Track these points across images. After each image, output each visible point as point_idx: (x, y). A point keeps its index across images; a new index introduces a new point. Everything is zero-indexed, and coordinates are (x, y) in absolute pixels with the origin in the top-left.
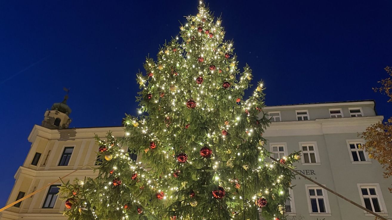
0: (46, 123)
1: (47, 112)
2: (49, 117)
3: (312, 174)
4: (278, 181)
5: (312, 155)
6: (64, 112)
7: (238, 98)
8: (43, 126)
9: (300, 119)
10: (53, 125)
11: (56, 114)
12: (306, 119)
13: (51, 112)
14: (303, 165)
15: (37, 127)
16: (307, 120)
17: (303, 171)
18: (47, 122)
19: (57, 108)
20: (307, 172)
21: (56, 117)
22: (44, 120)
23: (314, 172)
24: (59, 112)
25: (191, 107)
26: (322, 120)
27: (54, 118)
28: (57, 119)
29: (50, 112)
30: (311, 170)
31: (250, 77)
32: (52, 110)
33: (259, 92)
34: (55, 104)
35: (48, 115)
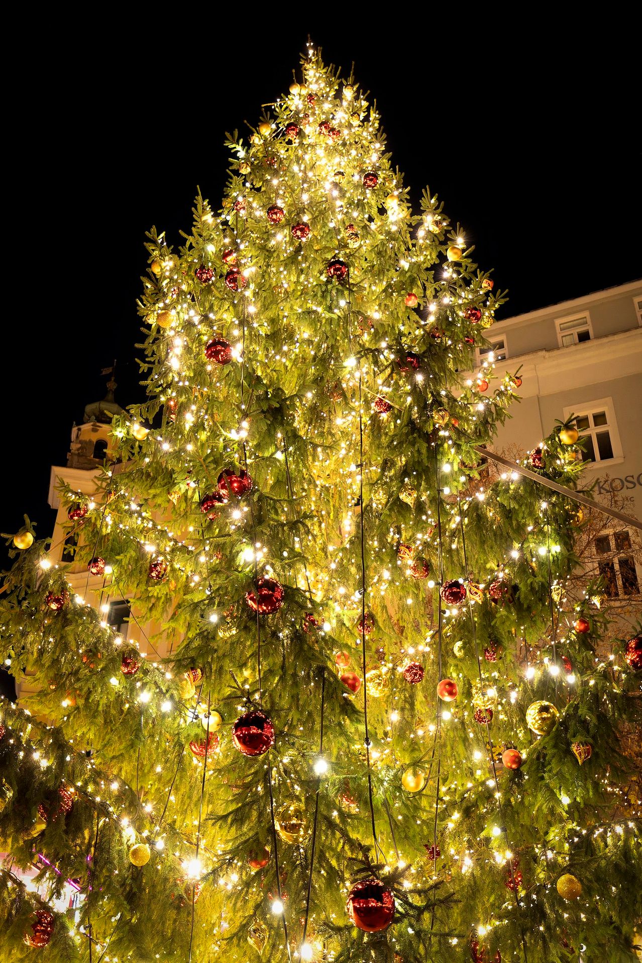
0: (76, 458)
1: (74, 430)
2: (81, 442)
8: (71, 467)
10: (90, 460)
11: (95, 430)
13: (82, 430)
15: (57, 471)
18: (79, 455)
19: (93, 417)
21: (95, 437)
22: (70, 451)
24: (98, 424)
27: (90, 441)
28: (97, 442)
29: (79, 430)
31: (437, 223)
32: (83, 423)
33: (457, 264)
34: (89, 408)
35: (77, 437)
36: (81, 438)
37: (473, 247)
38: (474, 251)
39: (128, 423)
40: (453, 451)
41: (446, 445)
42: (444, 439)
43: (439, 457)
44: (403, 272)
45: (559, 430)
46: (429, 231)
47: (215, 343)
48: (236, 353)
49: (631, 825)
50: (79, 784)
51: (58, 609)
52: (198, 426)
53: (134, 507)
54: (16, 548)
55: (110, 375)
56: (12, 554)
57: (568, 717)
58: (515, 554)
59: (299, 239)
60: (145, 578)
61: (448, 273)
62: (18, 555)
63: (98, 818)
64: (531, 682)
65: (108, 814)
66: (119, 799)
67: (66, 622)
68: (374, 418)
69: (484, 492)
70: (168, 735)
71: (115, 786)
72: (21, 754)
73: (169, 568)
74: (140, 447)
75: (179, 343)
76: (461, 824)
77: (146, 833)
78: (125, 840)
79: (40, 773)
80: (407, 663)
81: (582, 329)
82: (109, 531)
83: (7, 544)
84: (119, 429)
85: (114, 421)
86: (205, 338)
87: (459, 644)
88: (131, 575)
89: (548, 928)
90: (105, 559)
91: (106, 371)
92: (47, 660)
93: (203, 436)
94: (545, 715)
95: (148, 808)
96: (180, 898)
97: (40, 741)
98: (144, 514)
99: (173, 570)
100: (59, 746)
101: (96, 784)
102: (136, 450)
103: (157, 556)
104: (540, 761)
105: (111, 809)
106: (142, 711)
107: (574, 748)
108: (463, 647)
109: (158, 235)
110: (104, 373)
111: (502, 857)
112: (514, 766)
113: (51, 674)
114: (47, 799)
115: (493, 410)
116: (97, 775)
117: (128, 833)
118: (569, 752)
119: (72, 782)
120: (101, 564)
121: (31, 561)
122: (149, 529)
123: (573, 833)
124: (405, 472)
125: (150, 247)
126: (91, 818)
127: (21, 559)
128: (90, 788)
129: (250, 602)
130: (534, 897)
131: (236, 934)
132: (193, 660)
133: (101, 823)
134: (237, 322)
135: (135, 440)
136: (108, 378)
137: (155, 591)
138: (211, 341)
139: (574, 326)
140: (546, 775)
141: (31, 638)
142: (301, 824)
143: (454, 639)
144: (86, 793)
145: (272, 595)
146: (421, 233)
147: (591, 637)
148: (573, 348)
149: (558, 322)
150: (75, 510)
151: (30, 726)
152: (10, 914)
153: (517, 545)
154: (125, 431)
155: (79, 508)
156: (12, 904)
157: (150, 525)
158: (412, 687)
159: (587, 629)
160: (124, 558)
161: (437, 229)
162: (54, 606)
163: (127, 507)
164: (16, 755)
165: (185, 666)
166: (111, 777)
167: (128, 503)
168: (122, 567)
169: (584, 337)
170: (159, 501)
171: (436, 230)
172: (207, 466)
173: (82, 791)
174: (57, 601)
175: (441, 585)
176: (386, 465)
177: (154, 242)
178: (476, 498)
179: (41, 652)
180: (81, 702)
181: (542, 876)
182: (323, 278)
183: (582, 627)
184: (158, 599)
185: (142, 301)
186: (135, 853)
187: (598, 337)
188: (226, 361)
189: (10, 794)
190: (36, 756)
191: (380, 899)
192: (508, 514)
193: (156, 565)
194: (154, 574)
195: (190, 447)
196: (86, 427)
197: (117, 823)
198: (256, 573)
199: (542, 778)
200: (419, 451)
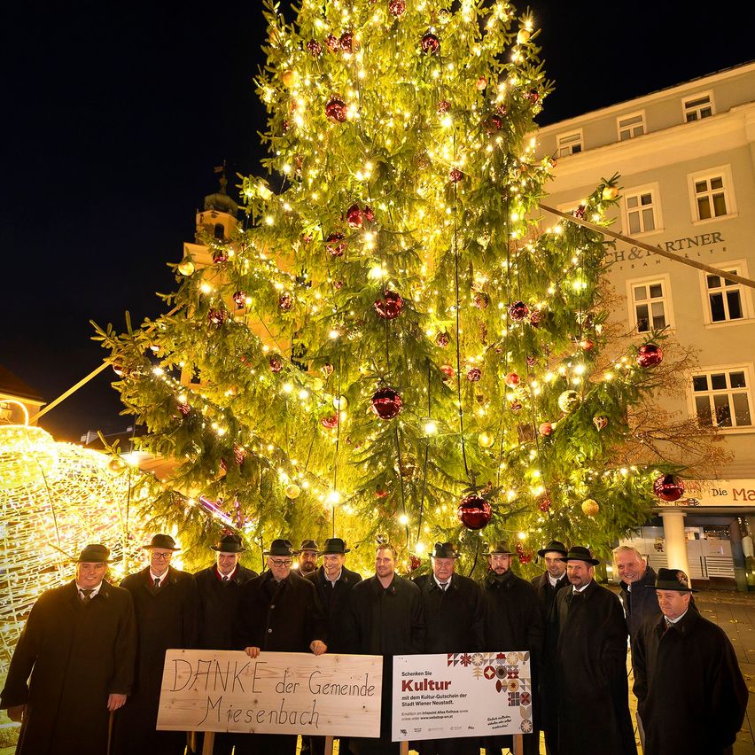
1: (198, 216)
2: (204, 225)
3: (715, 242)
4: (575, 260)
5: (719, 199)
6: (225, 211)
7: (480, 79)
9: (692, 118)
11: (214, 216)
12: (706, 113)
13: (204, 216)
14: (695, 224)
15: (189, 246)
16: (710, 115)
17: (695, 240)
19: (212, 206)
20: (703, 240)
21: (214, 222)
22: (196, 231)
23: (720, 237)
24: (216, 212)
25: (336, 118)
26: (744, 107)
27: (211, 225)
28: (217, 225)
29: (202, 215)
30: (713, 234)
31: (507, 11)
32: (204, 211)
33: (524, 47)
34: (208, 199)
35: (201, 221)
36: (204, 222)
37: (539, 30)
38: (540, 34)
39: (255, 186)
40: (521, 203)
41: (516, 198)
42: (515, 194)
43: (510, 208)
44: (476, 58)
45: (603, 187)
46: (500, 20)
47: (334, 102)
48: (352, 113)
49: (633, 468)
50: (247, 446)
51: (218, 323)
52: (321, 179)
53: (263, 257)
54: (181, 274)
55: (222, 173)
56: (178, 279)
57: (589, 401)
58: (551, 290)
59: (396, 15)
60: (277, 308)
61: (517, 56)
62: (183, 280)
63: (262, 468)
64: (549, 384)
65: (268, 466)
66: (275, 455)
67: (226, 333)
68: (448, 187)
69: (533, 243)
70: (304, 416)
71: (271, 448)
72: (204, 425)
73: (294, 301)
74: (266, 207)
75: (301, 103)
76: (507, 471)
77: (294, 478)
78: (281, 482)
79: (219, 437)
80: (469, 368)
81: (575, 143)
82: (246, 272)
83: (173, 271)
84: (249, 190)
85: (244, 182)
86: (324, 98)
87: (510, 354)
88: (267, 304)
89: (572, 534)
90: (246, 293)
91: (218, 169)
92: (213, 360)
93: (325, 187)
94: (572, 399)
95: (294, 462)
96: (322, 518)
97: (216, 417)
98: (271, 262)
99: (297, 302)
100: (231, 420)
101: (258, 446)
102: (263, 208)
103: (285, 292)
104: (567, 430)
105: (270, 462)
106: (285, 398)
107: (595, 420)
108: (513, 355)
109: (274, 5)
110: (217, 171)
111: (537, 491)
112: (547, 434)
113: (218, 370)
114: (225, 454)
115: (533, 185)
116: (258, 441)
117: (283, 476)
118: (591, 423)
119: (241, 444)
120: (243, 297)
121: (194, 285)
122: (276, 274)
123: (588, 475)
124: (481, 222)
125: (268, 17)
126: (257, 468)
127: (185, 283)
128: (254, 449)
129: (378, 310)
130: (561, 514)
131: (367, 539)
132: (328, 358)
133: (264, 472)
134: (351, 84)
135: (262, 200)
136: (220, 175)
137: (286, 316)
138: (329, 101)
139: (567, 142)
140: (572, 439)
141: (199, 345)
142: (413, 468)
143: (505, 351)
144: (252, 452)
145: (395, 304)
146: (490, 24)
147: (592, 354)
148: (568, 158)
149: (559, 137)
150: (219, 256)
151: (206, 407)
152: (203, 532)
153: (553, 284)
154: (253, 191)
155: (221, 255)
156: (204, 526)
157: (276, 271)
158: (472, 384)
159: (591, 347)
160: (261, 292)
161: (506, 16)
162: (215, 321)
163: (257, 257)
164: (200, 425)
165: (322, 362)
166: (267, 442)
167: (257, 254)
168: (259, 299)
169: (577, 150)
170: (285, 248)
171: (505, 18)
172: (330, 211)
173: (249, 450)
174: (218, 318)
175: (509, 305)
176: (467, 216)
177: (271, 12)
178: (526, 248)
179: (208, 356)
180: (241, 391)
181: (567, 502)
182: (418, 52)
183: (588, 346)
184: (288, 322)
185: (258, 81)
186: (289, 490)
187: (587, 149)
188: (343, 120)
189: (199, 451)
190: (215, 426)
191: (482, 508)
192: (551, 259)
193: (284, 299)
194: (283, 305)
195: (315, 196)
196: (207, 214)
197: (275, 472)
198: (383, 287)
199: (569, 441)
200: (496, 201)
